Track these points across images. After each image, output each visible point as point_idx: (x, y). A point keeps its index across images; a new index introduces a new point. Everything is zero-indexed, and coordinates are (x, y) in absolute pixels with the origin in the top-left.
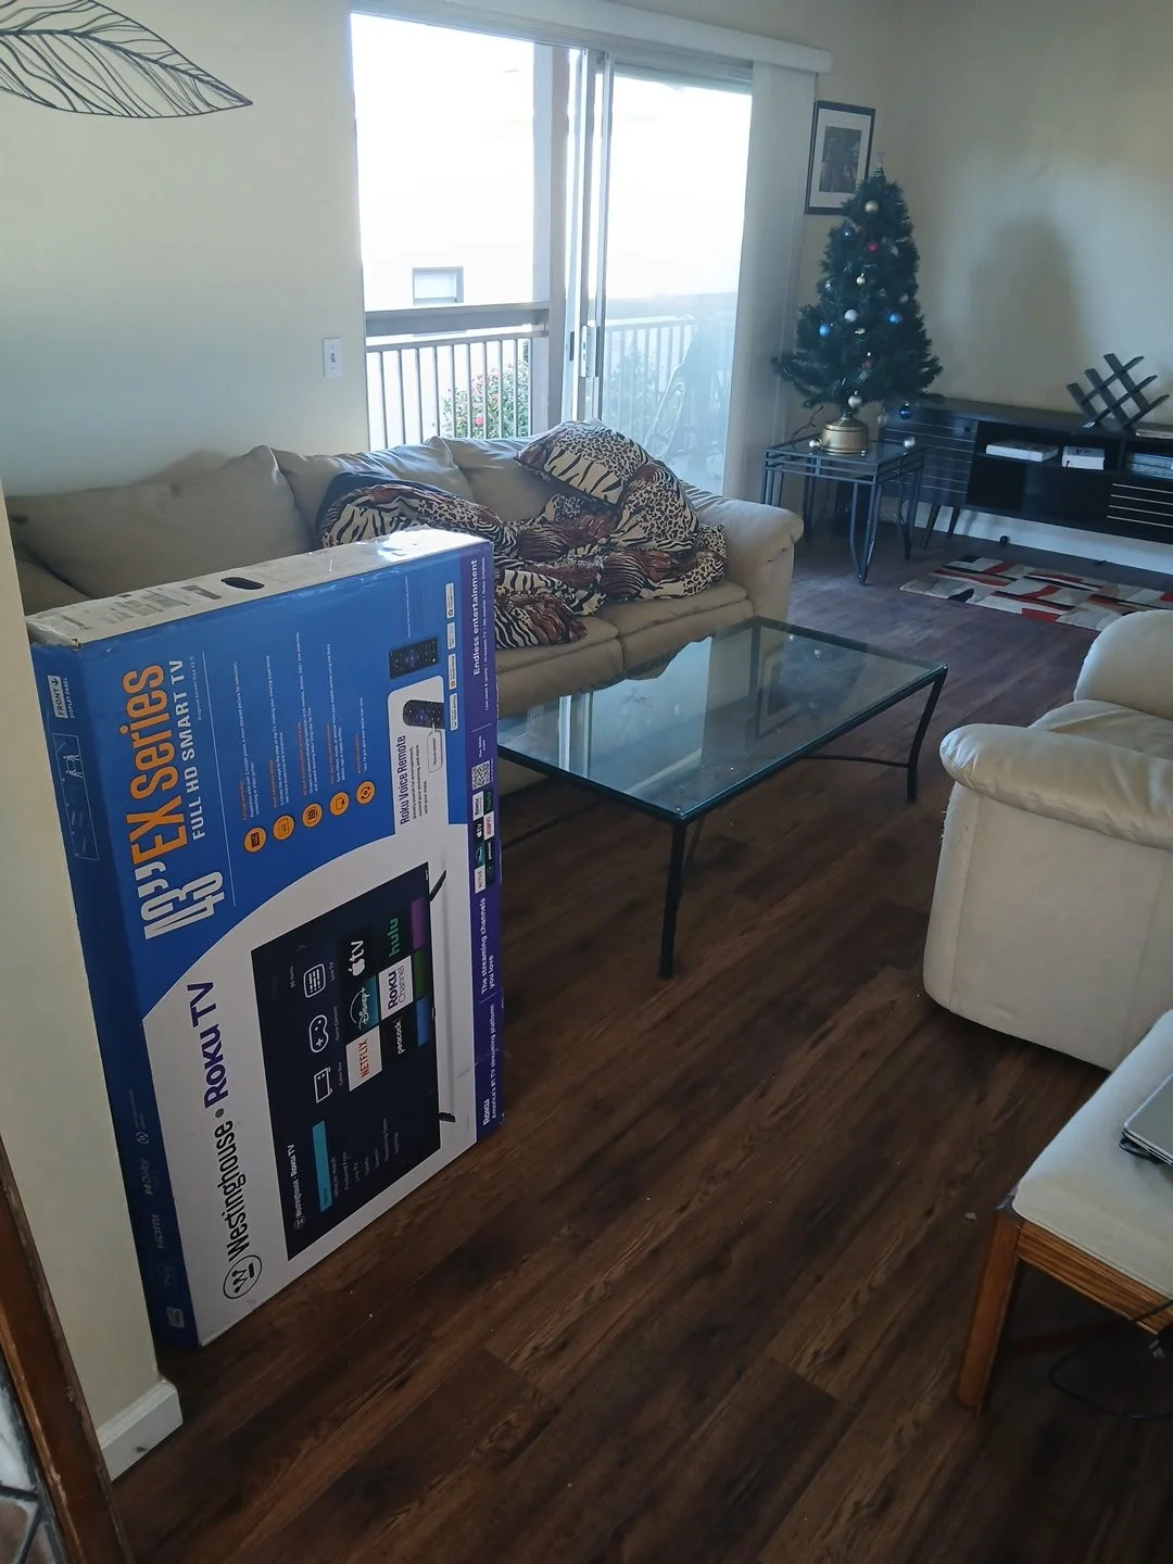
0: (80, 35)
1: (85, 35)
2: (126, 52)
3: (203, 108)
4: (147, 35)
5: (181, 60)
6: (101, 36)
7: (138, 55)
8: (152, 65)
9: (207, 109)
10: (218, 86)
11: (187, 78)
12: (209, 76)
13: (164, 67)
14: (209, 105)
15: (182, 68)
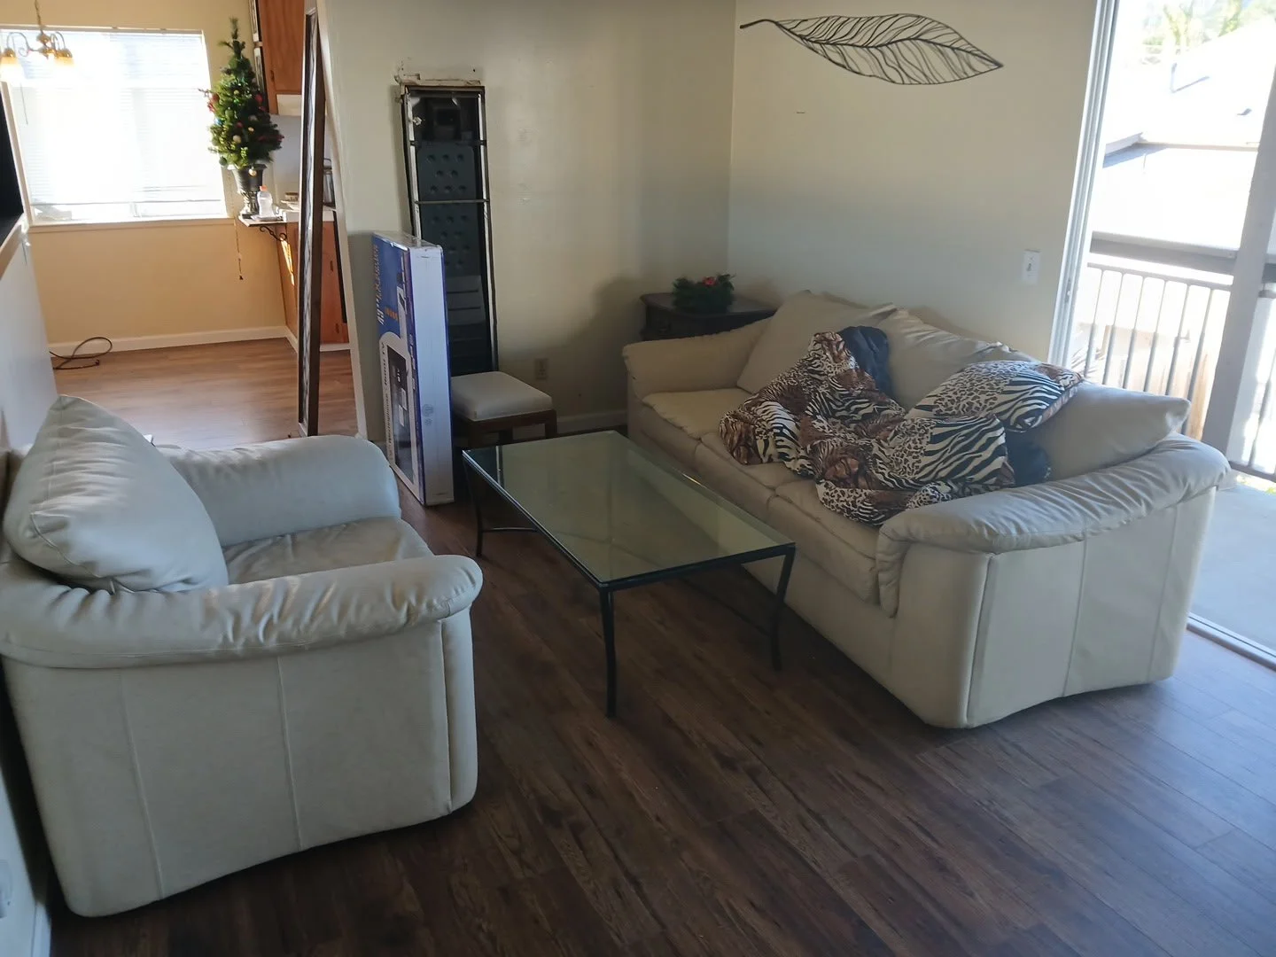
0: (914, 39)
1: (915, 39)
2: (934, 44)
3: (971, 73)
4: (949, 31)
5: (964, 42)
6: (922, 37)
7: (940, 44)
8: (946, 48)
9: (973, 74)
10: (983, 57)
11: (964, 54)
12: (978, 50)
13: (953, 49)
14: (974, 70)
15: (963, 48)
